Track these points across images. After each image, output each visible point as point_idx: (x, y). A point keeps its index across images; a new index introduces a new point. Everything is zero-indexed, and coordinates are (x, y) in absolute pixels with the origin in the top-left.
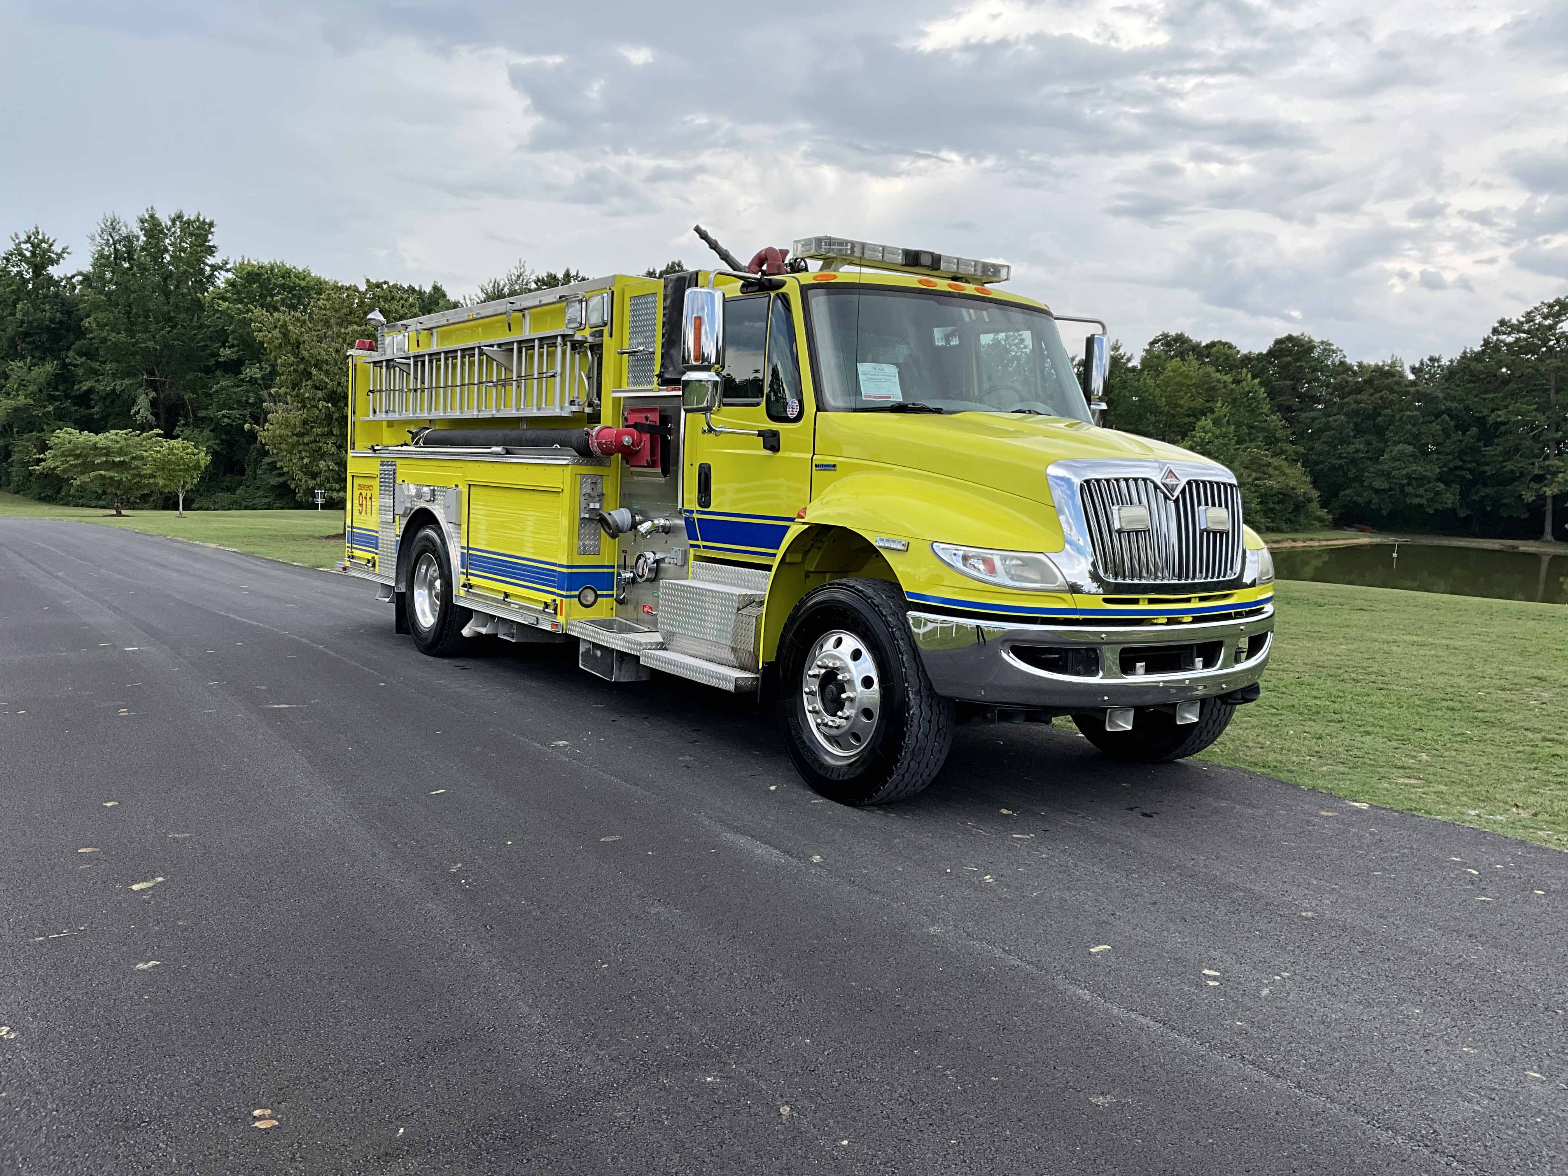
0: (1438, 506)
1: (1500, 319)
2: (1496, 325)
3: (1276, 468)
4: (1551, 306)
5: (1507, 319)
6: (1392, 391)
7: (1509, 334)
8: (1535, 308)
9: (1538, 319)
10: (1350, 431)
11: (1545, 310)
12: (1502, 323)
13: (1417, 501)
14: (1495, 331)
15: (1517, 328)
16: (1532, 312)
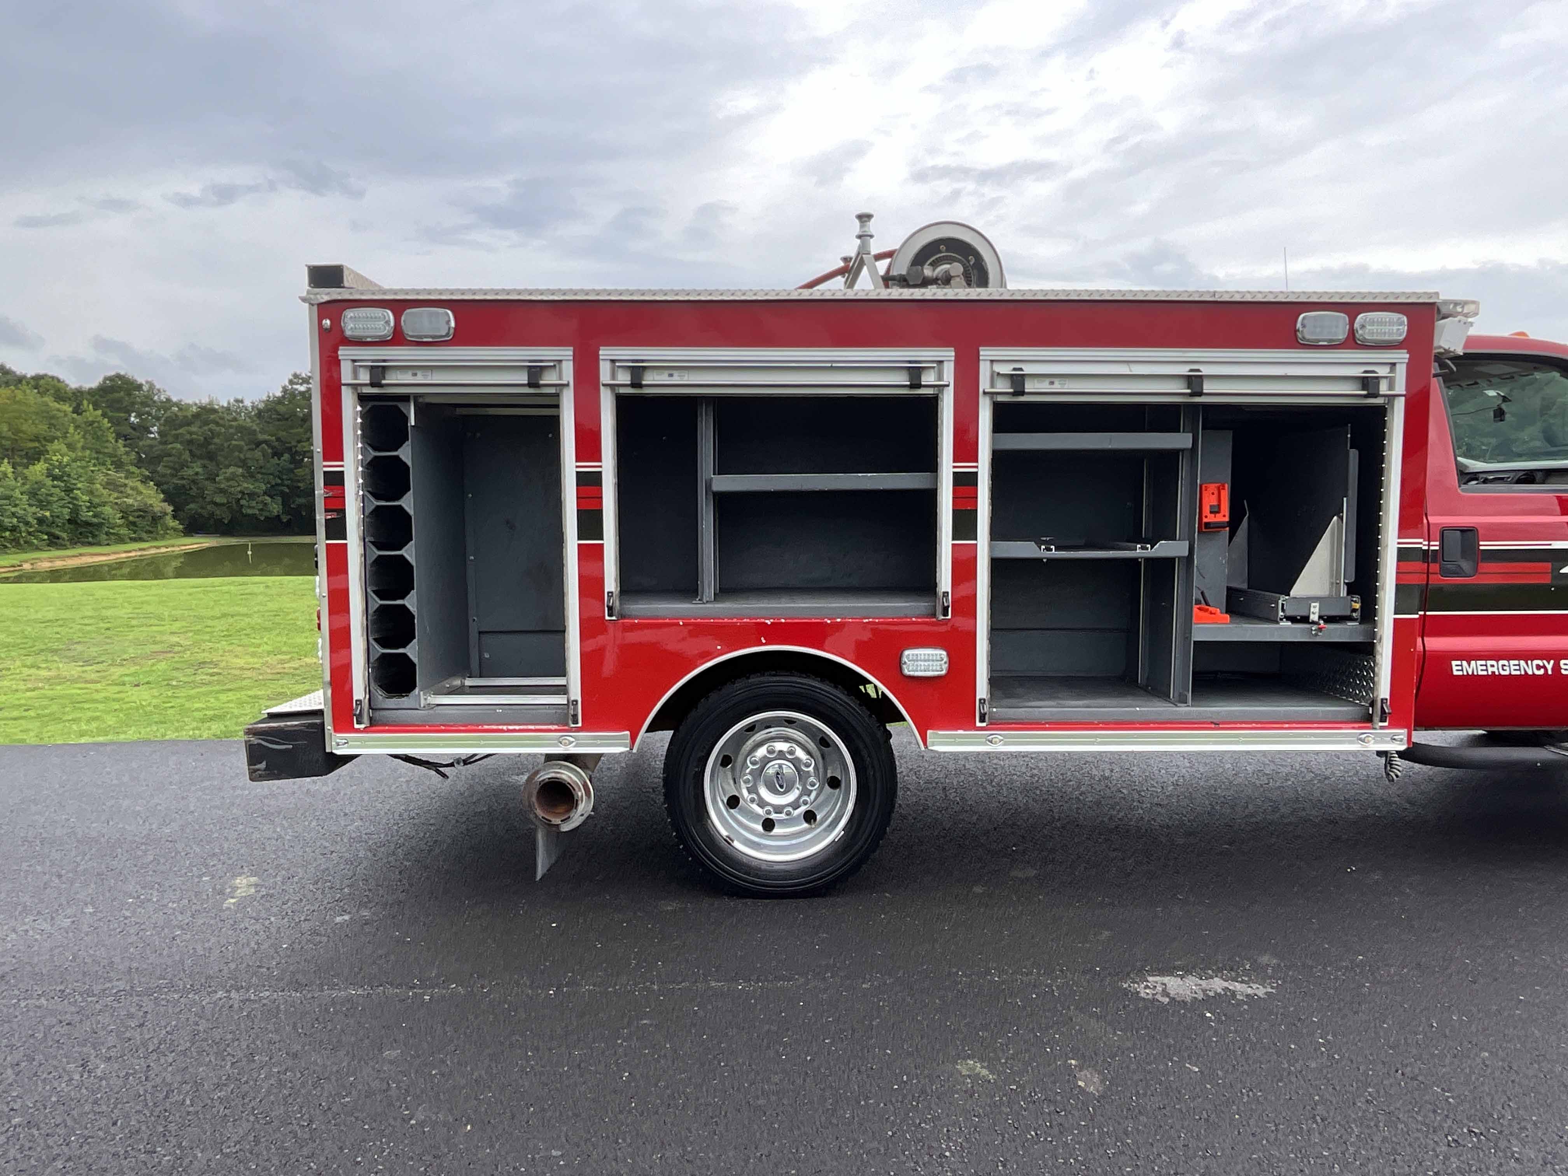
0: (268, 514)
3: (132, 489)
6: (217, 424)
10: (186, 456)
13: (250, 511)
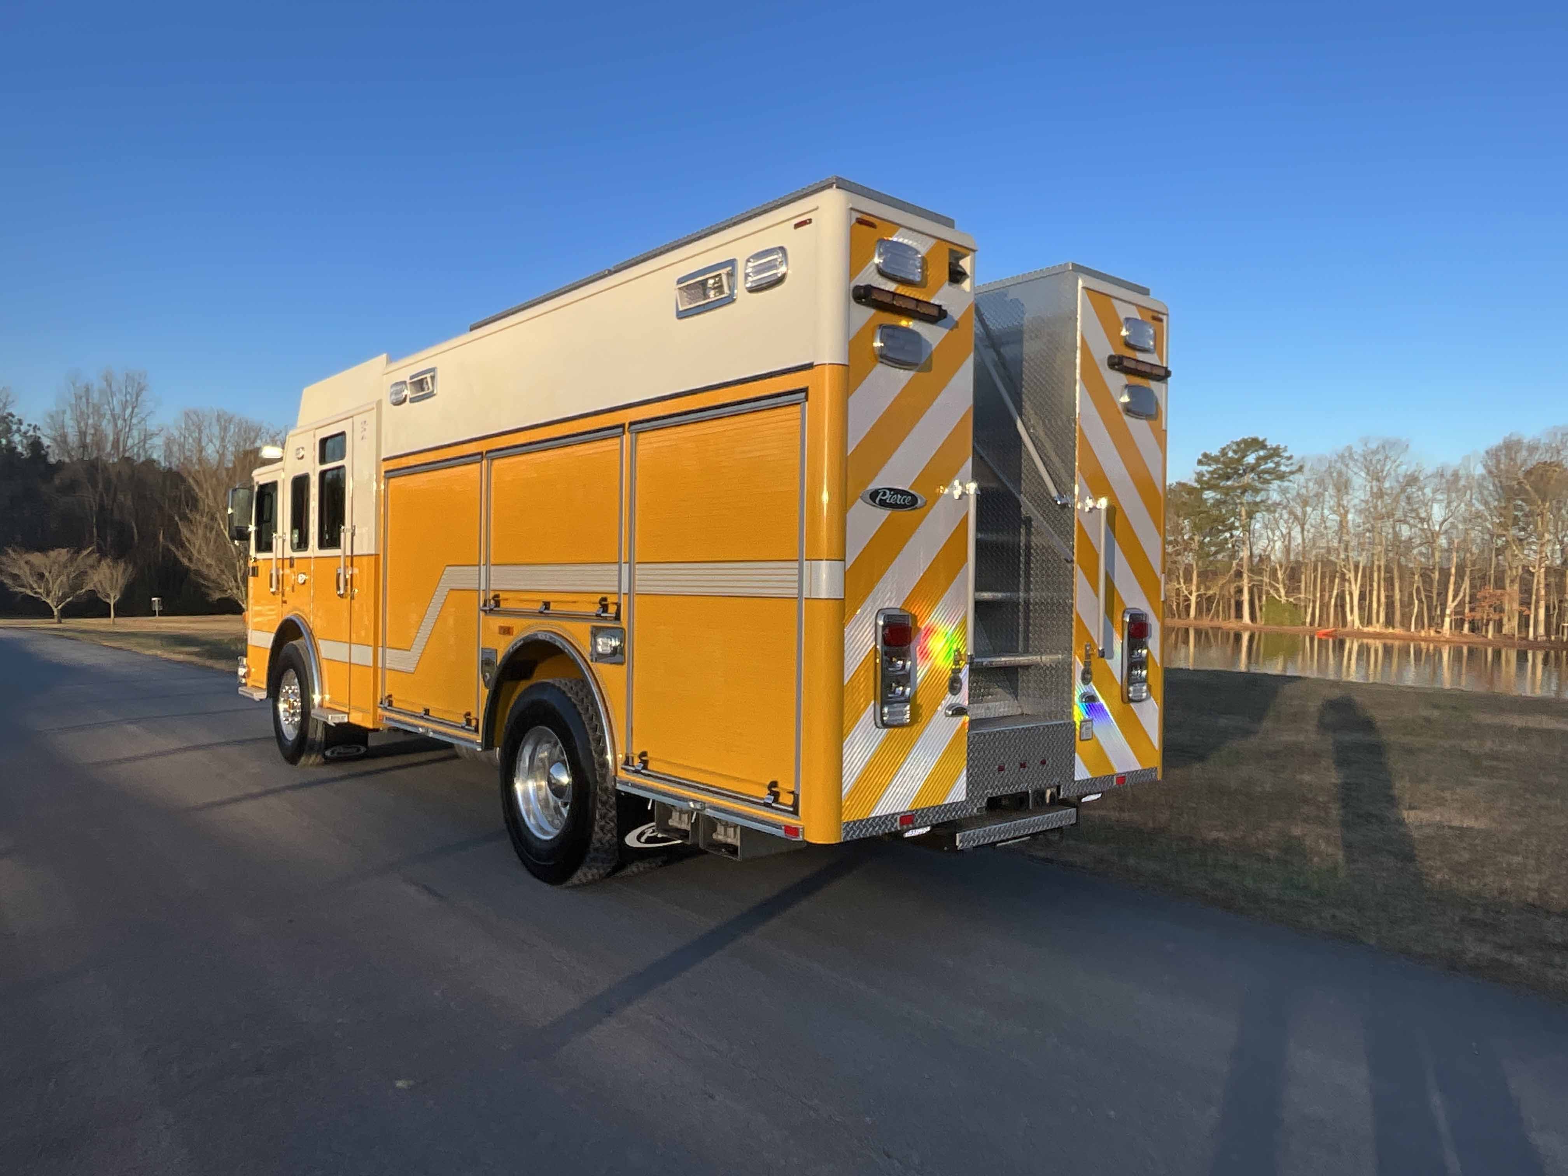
1: (1202, 452)
2: (1201, 457)
4: (1238, 444)
5: (1208, 452)
7: (1209, 465)
8: (1227, 445)
9: (1230, 454)
11: (1234, 447)
12: (1205, 455)
14: (1200, 462)
15: (1216, 460)
16: (1224, 449)
